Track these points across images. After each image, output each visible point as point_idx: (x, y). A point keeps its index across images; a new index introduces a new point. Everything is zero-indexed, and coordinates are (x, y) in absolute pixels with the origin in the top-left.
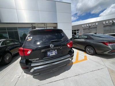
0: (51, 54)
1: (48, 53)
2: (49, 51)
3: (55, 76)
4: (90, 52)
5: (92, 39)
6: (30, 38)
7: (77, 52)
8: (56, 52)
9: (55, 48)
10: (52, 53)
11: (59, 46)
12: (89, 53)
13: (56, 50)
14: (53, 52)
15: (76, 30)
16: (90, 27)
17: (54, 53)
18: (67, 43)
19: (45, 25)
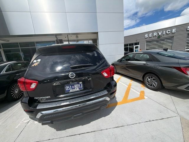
0: (72, 89)
1: (67, 88)
2: (68, 83)
3: (82, 125)
4: (151, 85)
5: (157, 60)
6: (37, 62)
7: (128, 84)
8: (80, 86)
9: (77, 79)
10: (74, 88)
11: (86, 76)
12: (150, 87)
13: (81, 83)
14: (75, 86)
15: (132, 44)
16: (159, 37)
17: (77, 88)
18: (103, 71)
19: (77, 37)
